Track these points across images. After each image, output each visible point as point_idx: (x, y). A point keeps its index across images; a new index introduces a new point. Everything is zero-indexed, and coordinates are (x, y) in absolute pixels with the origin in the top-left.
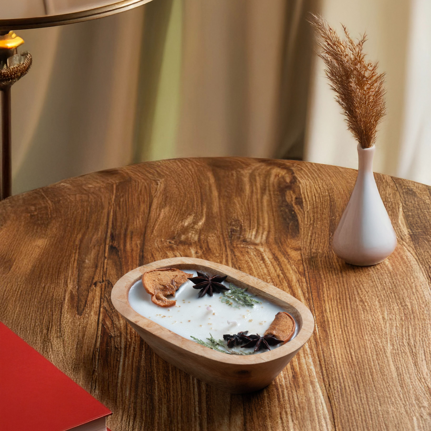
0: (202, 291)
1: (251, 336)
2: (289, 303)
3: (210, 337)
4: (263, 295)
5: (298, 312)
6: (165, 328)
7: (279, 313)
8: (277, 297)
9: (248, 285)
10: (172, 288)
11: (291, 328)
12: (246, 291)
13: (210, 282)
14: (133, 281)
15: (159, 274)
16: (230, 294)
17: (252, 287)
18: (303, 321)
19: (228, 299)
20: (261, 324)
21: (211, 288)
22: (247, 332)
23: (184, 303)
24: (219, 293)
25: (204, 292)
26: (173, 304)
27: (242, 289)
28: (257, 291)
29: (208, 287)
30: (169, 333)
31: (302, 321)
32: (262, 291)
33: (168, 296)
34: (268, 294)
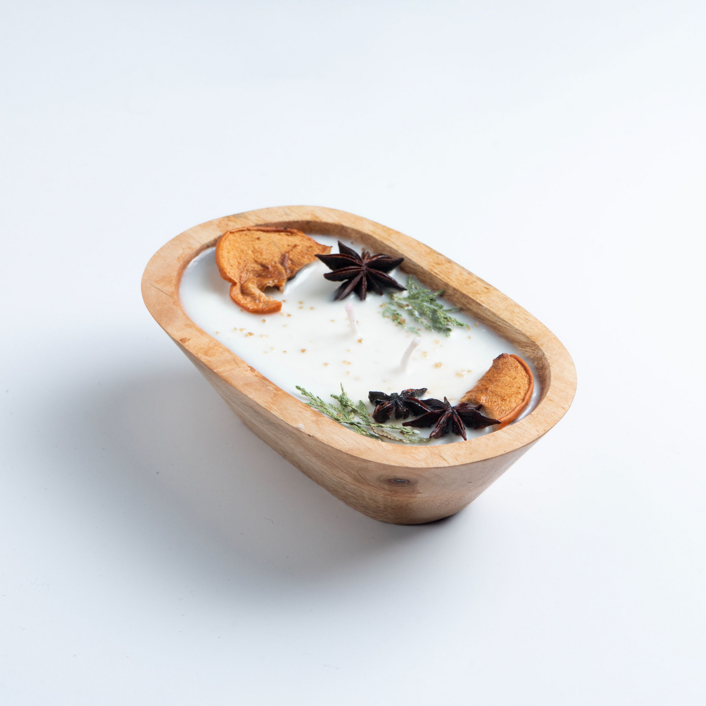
0: (344, 287)
1: (429, 402)
2: (528, 334)
3: (339, 394)
4: (475, 310)
5: (546, 359)
6: (243, 362)
7: (501, 357)
8: (505, 319)
9: (447, 285)
10: (280, 274)
11: (523, 394)
12: (442, 296)
13: (364, 268)
14: (197, 246)
15: (258, 239)
16: (405, 299)
17: (455, 289)
18: (552, 379)
19: (400, 311)
20: (459, 375)
21: (365, 283)
22: (423, 391)
23: (301, 308)
24: (381, 294)
25: (347, 290)
26: (275, 309)
27: (434, 290)
28: (463, 300)
29: (357, 279)
30: (249, 374)
31: (550, 379)
32: (474, 301)
33: (267, 290)
34: (486, 309)
